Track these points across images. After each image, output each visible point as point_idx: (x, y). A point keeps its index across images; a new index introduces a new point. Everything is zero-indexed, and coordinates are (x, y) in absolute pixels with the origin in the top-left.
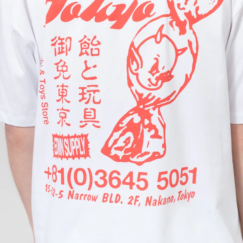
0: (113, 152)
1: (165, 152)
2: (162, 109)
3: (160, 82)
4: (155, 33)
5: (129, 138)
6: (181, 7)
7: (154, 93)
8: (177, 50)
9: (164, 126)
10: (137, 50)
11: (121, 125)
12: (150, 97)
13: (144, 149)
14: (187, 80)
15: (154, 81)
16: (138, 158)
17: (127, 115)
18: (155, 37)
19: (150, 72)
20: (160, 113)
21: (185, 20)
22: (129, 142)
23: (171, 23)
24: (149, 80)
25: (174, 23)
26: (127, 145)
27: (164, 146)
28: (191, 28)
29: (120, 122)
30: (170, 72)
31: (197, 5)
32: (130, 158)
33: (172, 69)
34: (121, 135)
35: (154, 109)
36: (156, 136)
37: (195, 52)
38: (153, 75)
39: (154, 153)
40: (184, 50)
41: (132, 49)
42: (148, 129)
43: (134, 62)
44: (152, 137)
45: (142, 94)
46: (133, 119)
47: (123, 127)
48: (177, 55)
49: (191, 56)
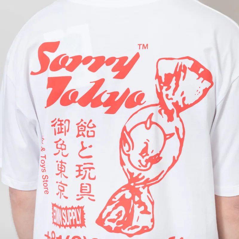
0: (107, 223)
1: (153, 226)
2: (151, 188)
3: (149, 164)
4: (145, 120)
5: (121, 212)
6: (169, 97)
7: (143, 173)
8: (165, 135)
9: (153, 203)
10: (129, 134)
11: (113, 200)
12: (140, 177)
13: (134, 223)
14: (175, 161)
15: (144, 163)
16: (128, 230)
17: (120, 191)
18: (145, 123)
19: (141, 154)
20: (149, 192)
21: (173, 109)
22: (121, 215)
23: (160, 112)
24: (140, 161)
25: (163, 111)
26: (119, 217)
27: (153, 220)
28: (178, 116)
29: (113, 196)
30: (158, 155)
31: (183, 96)
32: (122, 230)
33: (161, 152)
34: (114, 209)
35: (144, 188)
36: (145, 212)
37: (181, 137)
38: (143, 157)
39: (143, 227)
40: (172, 135)
41: (125, 132)
42: (138, 205)
43: (126, 144)
44: (142, 212)
45: (133, 174)
46: (124, 194)
47: (115, 202)
48: (165, 139)
49: (178, 140)
